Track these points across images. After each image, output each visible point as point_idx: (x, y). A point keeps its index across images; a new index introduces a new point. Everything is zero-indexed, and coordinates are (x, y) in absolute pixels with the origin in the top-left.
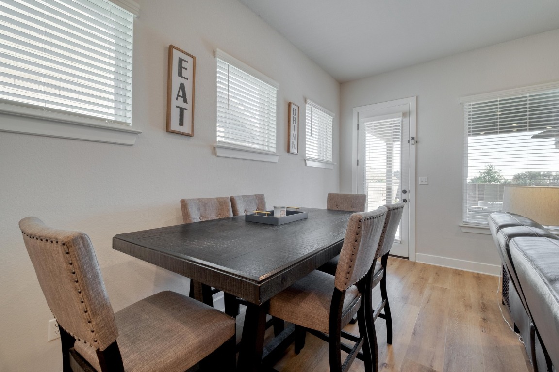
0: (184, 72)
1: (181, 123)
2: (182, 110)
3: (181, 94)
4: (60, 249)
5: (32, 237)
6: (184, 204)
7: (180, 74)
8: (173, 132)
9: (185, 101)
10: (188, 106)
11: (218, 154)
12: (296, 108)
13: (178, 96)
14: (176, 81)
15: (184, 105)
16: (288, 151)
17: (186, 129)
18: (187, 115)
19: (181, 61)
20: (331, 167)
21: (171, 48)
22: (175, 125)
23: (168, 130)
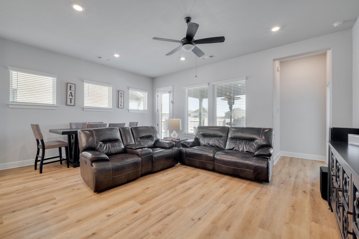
0: (72, 89)
1: (71, 102)
2: (71, 99)
3: (71, 95)
4: (35, 126)
5: (32, 125)
6: (71, 124)
7: (70, 90)
8: (68, 105)
9: (72, 96)
10: (73, 98)
11: (85, 110)
12: (123, 92)
13: (70, 95)
14: (69, 92)
15: (71, 98)
16: (118, 107)
17: (73, 104)
18: (73, 100)
19: (70, 86)
20: (147, 112)
21: (67, 83)
22: (69, 103)
23: (67, 105)
